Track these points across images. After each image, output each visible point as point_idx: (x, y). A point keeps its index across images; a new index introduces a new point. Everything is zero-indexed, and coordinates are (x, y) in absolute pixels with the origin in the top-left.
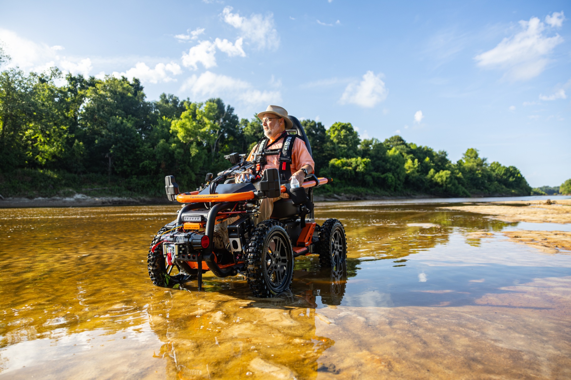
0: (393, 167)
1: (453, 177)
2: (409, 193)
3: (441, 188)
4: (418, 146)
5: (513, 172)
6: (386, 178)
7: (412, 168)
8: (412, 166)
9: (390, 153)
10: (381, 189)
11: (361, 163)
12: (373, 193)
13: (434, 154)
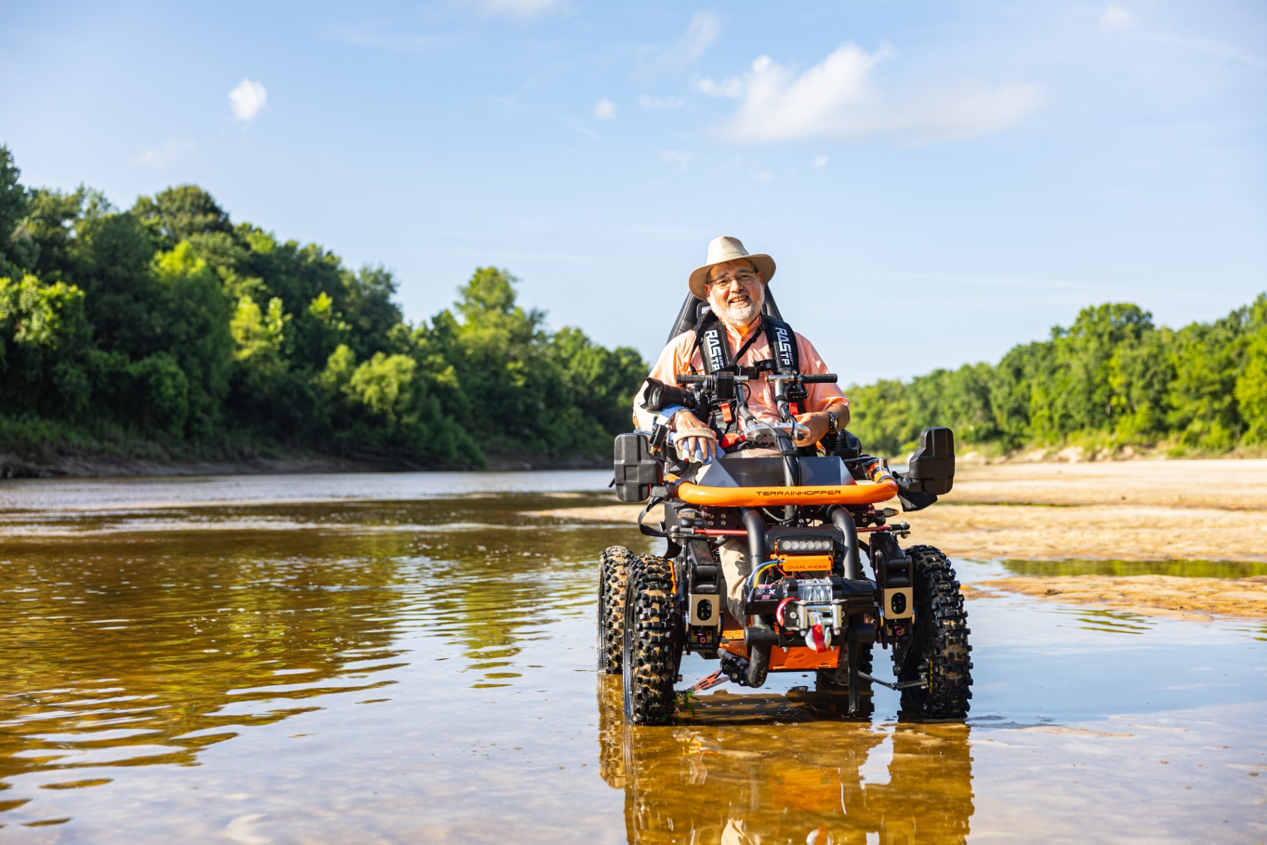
0: (181, 328)
1: (423, 384)
2: (247, 449)
3: (379, 430)
4: (282, 240)
5: (631, 369)
6: (152, 380)
7: (257, 336)
8: (258, 328)
9: (168, 263)
10: (126, 428)
11: (36, 304)
12: (95, 444)
13: (346, 283)
